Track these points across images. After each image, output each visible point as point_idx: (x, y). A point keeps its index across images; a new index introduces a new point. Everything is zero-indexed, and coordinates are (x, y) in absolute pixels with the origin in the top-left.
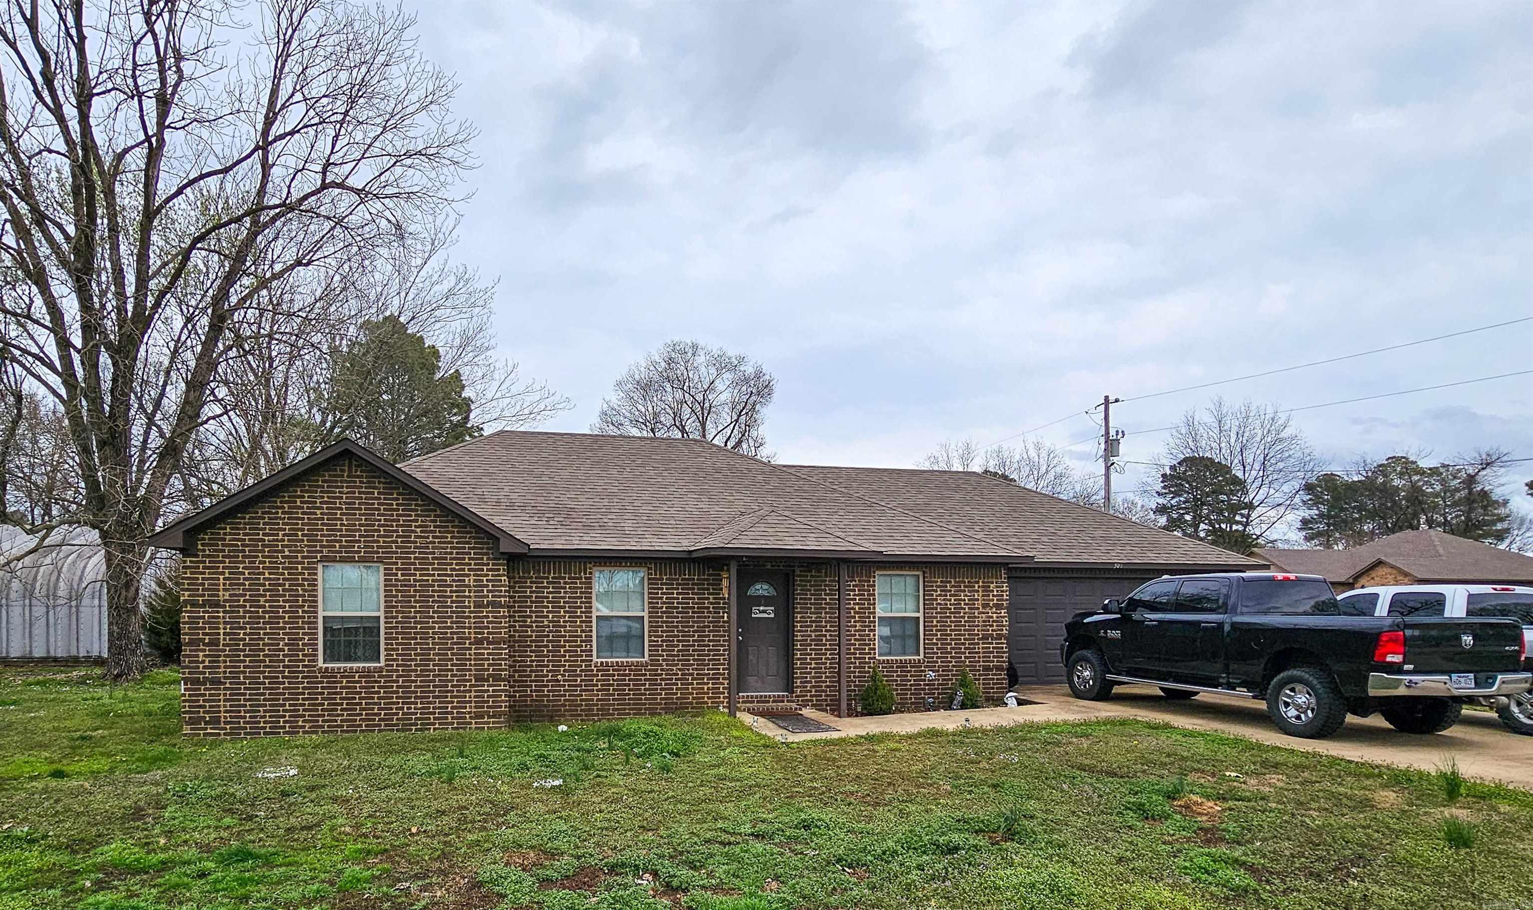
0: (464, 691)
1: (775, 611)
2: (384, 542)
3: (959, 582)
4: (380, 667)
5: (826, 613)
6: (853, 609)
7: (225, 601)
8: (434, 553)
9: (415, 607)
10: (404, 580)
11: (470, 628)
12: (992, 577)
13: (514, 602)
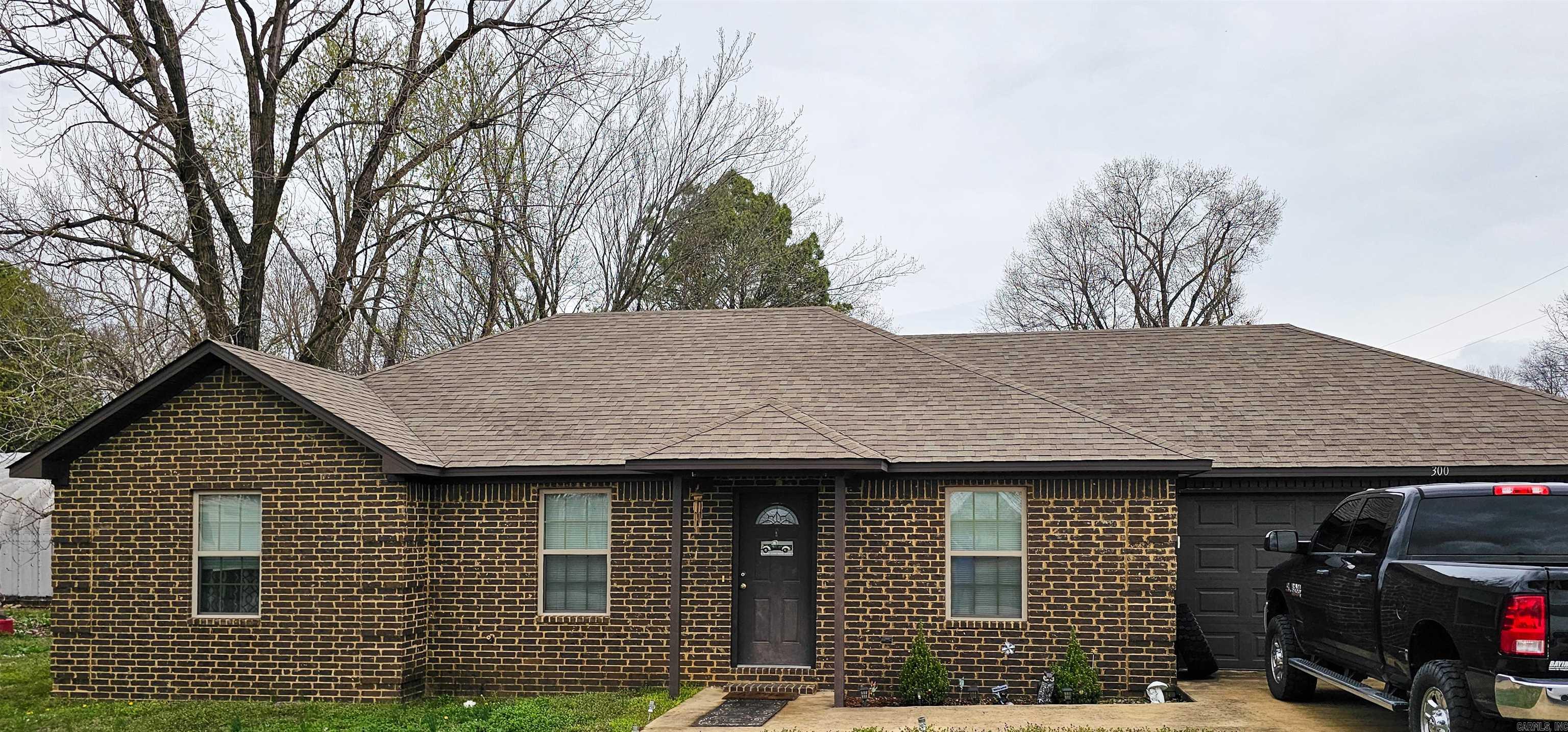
0: (351, 653)
1: (795, 549)
2: (263, 465)
3: (1085, 503)
4: (255, 620)
5: (865, 550)
6: (907, 544)
7: (96, 539)
8: (318, 477)
9: (296, 545)
10: (285, 512)
11: (358, 571)
13: (438, 537)
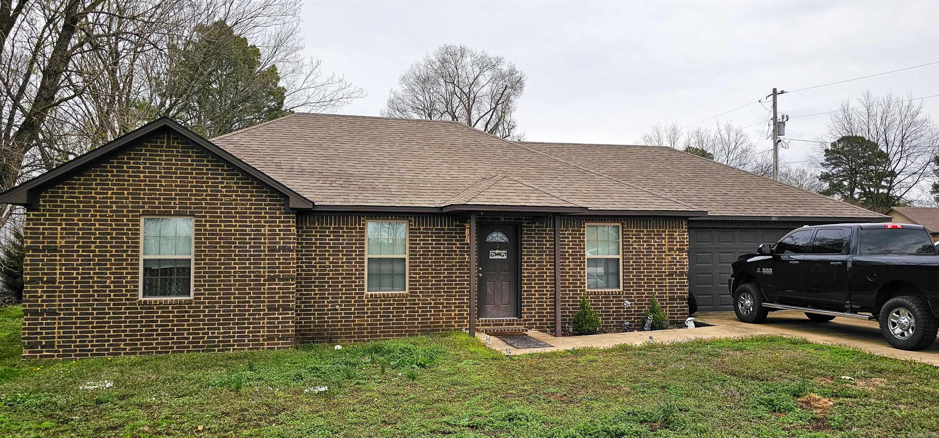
0: (259, 319)
1: (508, 255)
2: (196, 199)
3: (649, 231)
4: (190, 300)
5: (546, 255)
6: (567, 252)
7: (62, 247)
8: (236, 208)
9: (220, 251)
10: (212, 230)
11: (265, 268)
12: (676, 228)
13: (302, 247)
